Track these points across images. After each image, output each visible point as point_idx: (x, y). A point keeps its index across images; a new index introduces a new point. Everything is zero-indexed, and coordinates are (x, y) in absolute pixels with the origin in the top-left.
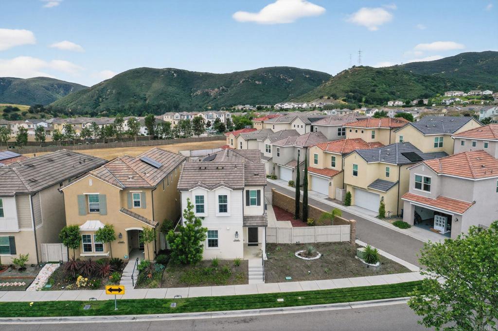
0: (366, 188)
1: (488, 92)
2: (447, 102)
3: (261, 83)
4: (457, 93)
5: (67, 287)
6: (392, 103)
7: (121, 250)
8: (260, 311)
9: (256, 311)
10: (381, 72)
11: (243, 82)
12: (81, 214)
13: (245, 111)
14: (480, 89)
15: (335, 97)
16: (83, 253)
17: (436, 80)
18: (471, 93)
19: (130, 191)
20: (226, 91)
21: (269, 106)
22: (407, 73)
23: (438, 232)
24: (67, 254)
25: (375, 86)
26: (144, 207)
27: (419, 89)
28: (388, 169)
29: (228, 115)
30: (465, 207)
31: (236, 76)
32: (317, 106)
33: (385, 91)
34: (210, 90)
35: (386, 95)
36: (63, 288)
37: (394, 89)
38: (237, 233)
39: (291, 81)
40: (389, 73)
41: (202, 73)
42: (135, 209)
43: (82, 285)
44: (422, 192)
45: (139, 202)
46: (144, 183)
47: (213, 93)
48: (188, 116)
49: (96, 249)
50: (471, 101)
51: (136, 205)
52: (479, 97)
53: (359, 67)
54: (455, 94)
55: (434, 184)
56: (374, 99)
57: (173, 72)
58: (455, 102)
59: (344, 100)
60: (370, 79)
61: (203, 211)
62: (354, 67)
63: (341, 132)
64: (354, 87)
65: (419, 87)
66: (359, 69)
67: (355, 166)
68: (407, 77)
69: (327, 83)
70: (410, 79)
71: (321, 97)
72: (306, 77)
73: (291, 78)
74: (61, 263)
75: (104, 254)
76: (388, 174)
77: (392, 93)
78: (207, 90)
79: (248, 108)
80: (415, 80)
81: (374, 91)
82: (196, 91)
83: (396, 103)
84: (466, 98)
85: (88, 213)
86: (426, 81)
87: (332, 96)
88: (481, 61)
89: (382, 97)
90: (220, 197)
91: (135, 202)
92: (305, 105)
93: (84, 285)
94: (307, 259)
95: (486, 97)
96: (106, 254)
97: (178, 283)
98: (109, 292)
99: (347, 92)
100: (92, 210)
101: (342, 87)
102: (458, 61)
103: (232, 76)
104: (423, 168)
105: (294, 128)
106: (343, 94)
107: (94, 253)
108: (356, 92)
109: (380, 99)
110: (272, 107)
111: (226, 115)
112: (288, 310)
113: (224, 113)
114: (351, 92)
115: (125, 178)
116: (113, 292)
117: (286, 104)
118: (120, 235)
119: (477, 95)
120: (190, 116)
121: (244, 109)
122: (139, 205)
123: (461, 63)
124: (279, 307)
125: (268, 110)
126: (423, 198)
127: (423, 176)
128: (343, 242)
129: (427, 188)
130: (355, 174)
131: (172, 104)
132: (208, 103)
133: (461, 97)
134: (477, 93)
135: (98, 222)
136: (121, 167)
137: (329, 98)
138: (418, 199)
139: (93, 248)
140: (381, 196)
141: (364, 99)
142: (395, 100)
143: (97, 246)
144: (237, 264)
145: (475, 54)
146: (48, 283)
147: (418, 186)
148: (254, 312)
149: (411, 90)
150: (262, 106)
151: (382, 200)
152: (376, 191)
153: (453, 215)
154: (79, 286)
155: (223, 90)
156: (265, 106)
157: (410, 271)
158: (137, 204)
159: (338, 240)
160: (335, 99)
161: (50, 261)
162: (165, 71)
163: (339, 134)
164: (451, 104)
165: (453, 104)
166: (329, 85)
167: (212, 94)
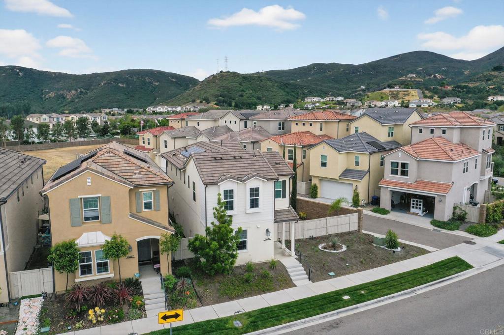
0: (338, 178)
1: (340, 99)
2: (309, 106)
3: (124, 85)
4: (315, 99)
5: (77, 325)
6: (261, 107)
7: (130, 268)
8: (338, 313)
9: (334, 314)
10: (246, 78)
11: (105, 84)
12: (73, 225)
13: (113, 115)
14: (332, 95)
15: (208, 101)
16: (79, 278)
17: (295, 87)
18: (327, 99)
19: (140, 190)
20: (85, 94)
21: (141, 110)
22: (269, 80)
23: (416, 214)
24: (52, 283)
25: (243, 91)
26: (157, 209)
27: (281, 94)
28: (357, 158)
29: (104, 118)
30: (447, 187)
31: (96, 77)
32: (192, 110)
33: (253, 96)
34: (65, 92)
35: (253, 100)
36: (69, 328)
37: (259, 94)
38: (267, 230)
39: (157, 84)
40: (254, 79)
41: (55, 73)
42: (146, 213)
43: (99, 319)
44: (399, 178)
45: (150, 203)
46: (157, 179)
47: (69, 95)
48: (58, 118)
49: (98, 269)
50: (328, 105)
51: (146, 208)
52: (334, 102)
53: (226, 72)
54: (314, 100)
55: (412, 168)
56: (243, 104)
57: (18, 71)
58: (316, 106)
59: (216, 104)
60: (238, 84)
61: (232, 208)
62: (221, 72)
63: (282, 126)
64: (223, 92)
65: (282, 93)
66: (226, 74)
67: (324, 157)
68: (270, 84)
69: (196, 88)
70: (274, 86)
71: (194, 101)
72: (173, 81)
73: (158, 81)
74: (45, 296)
75: (109, 275)
76: (357, 163)
77: (259, 98)
78: (62, 92)
79: (116, 112)
80: (277, 86)
81: (242, 96)
82: (49, 93)
83: (265, 107)
84: (324, 103)
85: (83, 223)
86: (287, 87)
87: (205, 99)
88: (329, 71)
89: (249, 101)
90: (252, 190)
91: (146, 204)
92: (179, 109)
93: (102, 319)
94: (335, 251)
95: (340, 103)
96: (112, 275)
97: (219, 298)
98: (163, 321)
99: (217, 96)
100: (87, 219)
101: (212, 92)
102: (310, 70)
103: (91, 77)
104: (400, 154)
105: (225, 124)
106: (214, 98)
107: (95, 276)
108: (226, 96)
109: (249, 104)
110: (145, 110)
111: (102, 118)
112: (363, 307)
113: (100, 115)
114: (221, 96)
115: (129, 174)
116: (168, 320)
117: (159, 108)
118: (130, 248)
119: (332, 101)
120: (60, 119)
121: (112, 112)
122: (150, 207)
123: (312, 72)
124: (352, 305)
125: (140, 114)
126: (401, 183)
127: (400, 162)
128: (352, 231)
129: (404, 173)
130: (324, 164)
131: (22, 107)
132: (64, 106)
133: (319, 102)
134: (331, 99)
135: (99, 233)
136: (116, 160)
137: (201, 102)
138: (397, 184)
139: (94, 268)
140: (354, 186)
141: (233, 104)
142: (263, 105)
143: (99, 265)
144: (273, 265)
145: (323, 65)
146: (42, 325)
147: (395, 172)
148: (333, 315)
149: (275, 95)
150: (132, 109)
151: (356, 189)
152: (347, 180)
153: (436, 196)
154: (94, 322)
155: (81, 92)
156: (135, 110)
157: (429, 252)
158: (148, 206)
159: (347, 230)
160: (208, 103)
161: (24, 295)
162: (7, 69)
163: (280, 129)
164: (313, 108)
165: (314, 109)
166: (198, 89)
167: (68, 97)
